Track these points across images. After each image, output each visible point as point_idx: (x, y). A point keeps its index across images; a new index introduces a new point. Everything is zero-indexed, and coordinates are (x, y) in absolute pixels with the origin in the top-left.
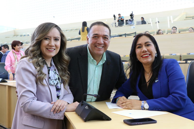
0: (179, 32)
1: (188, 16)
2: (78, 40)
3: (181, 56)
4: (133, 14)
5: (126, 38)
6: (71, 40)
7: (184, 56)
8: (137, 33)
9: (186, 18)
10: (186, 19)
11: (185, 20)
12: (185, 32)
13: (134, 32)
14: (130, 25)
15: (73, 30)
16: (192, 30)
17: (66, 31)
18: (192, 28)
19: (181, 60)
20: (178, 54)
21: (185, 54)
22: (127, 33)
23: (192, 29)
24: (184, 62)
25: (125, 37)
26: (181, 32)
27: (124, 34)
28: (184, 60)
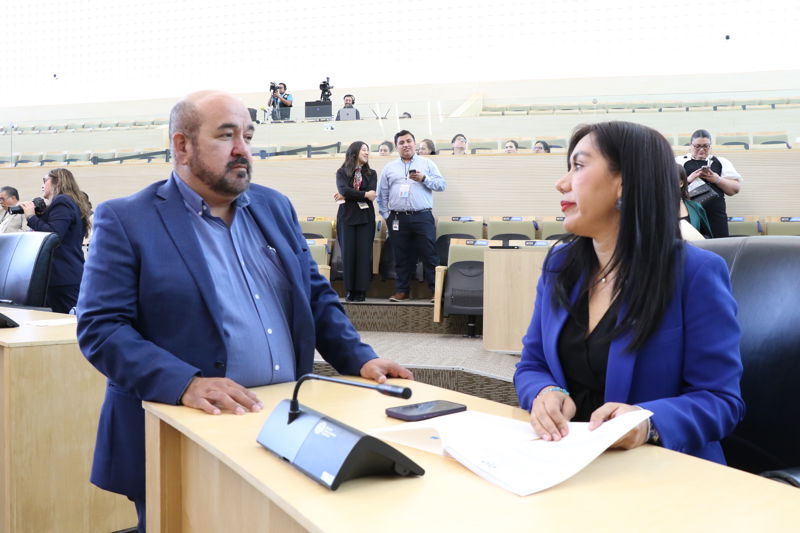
0: (473, 151)
1: (488, 105)
2: (146, 160)
3: (485, 225)
4: (331, 85)
5: (310, 160)
6: (121, 159)
7: (495, 225)
8: (342, 145)
9: (485, 109)
10: (485, 113)
11: (481, 115)
12: (487, 151)
13: (335, 142)
14: (320, 121)
15: (123, 125)
16: (514, 147)
17: (100, 126)
18: (513, 141)
19: (485, 237)
20: (479, 219)
21: (499, 219)
22: (315, 144)
23: (513, 145)
24: (499, 243)
25: (309, 156)
26: (477, 151)
27: (305, 145)
28: (496, 238)
